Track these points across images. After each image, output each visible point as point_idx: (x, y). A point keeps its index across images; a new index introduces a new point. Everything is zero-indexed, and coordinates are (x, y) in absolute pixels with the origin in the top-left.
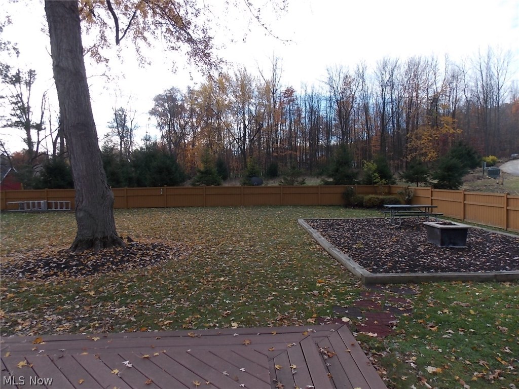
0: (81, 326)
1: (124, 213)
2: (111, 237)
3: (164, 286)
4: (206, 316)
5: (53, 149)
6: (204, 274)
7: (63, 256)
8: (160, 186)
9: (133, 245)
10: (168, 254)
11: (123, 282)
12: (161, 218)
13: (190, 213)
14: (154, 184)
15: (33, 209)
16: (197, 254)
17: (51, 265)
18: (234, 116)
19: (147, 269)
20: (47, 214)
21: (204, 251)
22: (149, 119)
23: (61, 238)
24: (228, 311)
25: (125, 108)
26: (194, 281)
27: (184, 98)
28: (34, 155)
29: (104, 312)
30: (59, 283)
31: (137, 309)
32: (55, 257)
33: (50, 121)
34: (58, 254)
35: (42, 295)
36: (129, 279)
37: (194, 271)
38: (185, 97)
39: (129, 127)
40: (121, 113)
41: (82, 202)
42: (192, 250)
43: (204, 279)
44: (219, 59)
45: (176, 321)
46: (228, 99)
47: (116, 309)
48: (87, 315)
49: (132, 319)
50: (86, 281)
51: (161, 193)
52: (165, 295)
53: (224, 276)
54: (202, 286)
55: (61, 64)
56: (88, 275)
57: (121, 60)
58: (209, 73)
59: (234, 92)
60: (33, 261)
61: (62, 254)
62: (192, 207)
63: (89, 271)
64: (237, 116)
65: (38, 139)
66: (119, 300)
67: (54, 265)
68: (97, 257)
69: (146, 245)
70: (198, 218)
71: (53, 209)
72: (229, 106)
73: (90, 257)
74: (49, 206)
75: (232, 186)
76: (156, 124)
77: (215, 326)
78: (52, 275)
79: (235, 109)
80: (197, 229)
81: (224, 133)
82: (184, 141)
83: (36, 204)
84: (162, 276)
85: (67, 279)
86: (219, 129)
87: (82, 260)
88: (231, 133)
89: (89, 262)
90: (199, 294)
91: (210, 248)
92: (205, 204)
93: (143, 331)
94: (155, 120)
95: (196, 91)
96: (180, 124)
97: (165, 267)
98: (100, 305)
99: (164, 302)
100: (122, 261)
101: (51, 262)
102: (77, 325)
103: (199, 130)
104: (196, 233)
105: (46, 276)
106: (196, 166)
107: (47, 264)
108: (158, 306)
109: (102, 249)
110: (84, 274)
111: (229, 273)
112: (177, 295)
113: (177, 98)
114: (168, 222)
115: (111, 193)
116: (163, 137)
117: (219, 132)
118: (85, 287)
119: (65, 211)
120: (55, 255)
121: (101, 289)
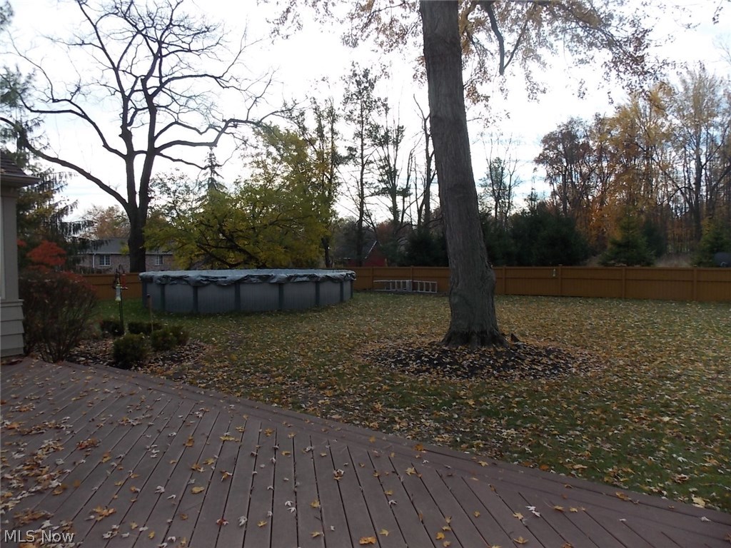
0: (462, 442)
1: (502, 301)
2: (490, 332)
3: (568, 412)
4: (642, 473)
5: (417, 218)
6: (632, 406)
7: (435, 350)
8: (552, 265)
9: (519, 347)
10: (570, 365)
11: (510, 396)
12: (555, 312)
13: (599, 307)
14: (543, 262)
15: (398, 290)
16: (617, 372)
17: (423, 358)
18: (677, 151)
19: (540, 383)
20: (413, 297)
21: (629, 368)
22: (535, 169)
23: (429, 327)
24: (683, 475)
25: (502, 159)
26: (615, 413)
27: (588, 133)
28: (398, 226)
29: (488, 430)
30: (432, 382)
31: (532, 435)
32: (427, 350)
33: (416, 185)
34: (429, 346)
35: (416, 393)
36: (516, 392)
37: (613, 398)
38: (591, 131)
39: (507, 184)
40: (496, 165)
41: (458, 283)
42: (608, 364)
43: (632, 413)
44: (661, 61)
45: (592, 468)
46: (667, 124)
47: (503, 431)
48: (468, 430)
49: (526, 449)
50: (463, 385)
51: (554, 275)
52: (571, 425)
53: (668, 415)
54: (631, 424)
55: (439, 114)
56: (464, 378)
57: (504, 94)
58: (641, 87)
59: (679, 110)
60: (404, 351)
61: (434, 347)
62: (601, 298)
63: (465, 373)
64: (683, 149)
65: (404, 206)
66: (506, 418)
67: (426, 359)
68: (474, 356)
69: (537, 348)
70: (613, 316)
71: (419, 291)
72: (668, 136)
73: (466, 355)
74: (414, 286)
75: (673, 266)
76: (545, 175)
77: (660, 493)
78: (424, 371)
79: (681, 139)
80: (614, 333)
81: (657, 181)
82: (587, 198)
83: (401, 284)
84: (563, 397)
85: (440, 379)
86: (649, 174)
87: (456, 357)
88: (672, 179)
89: (465, 362)
90: (627, 436)
91: (638, 365)
92: (625, 294)
93: (544, 470)
94: (543, 170)
95: (609, 119)
96: (581, 172)
97: (566, 384)
98: (482, 420)
99: (570, 436)
100: (505, 366)
101: (423, 356)
102: (458, 439)
103: (612, 179)
104: (612, 340)
105: (418, 371)
106: (606, 235)
107: (419, 357)
108: (562, 440)
109: (479, 347)
110: (460, 376)
111: (678, 411)
112: (589, 430)
113: (578, 134)
114: (566, 319)
115: (492, 274)
116: (554, 193)
117: (647, 179)
118: (462, 393)
119: (431, 294)
120: (426, 347)
121: (481, 399)
